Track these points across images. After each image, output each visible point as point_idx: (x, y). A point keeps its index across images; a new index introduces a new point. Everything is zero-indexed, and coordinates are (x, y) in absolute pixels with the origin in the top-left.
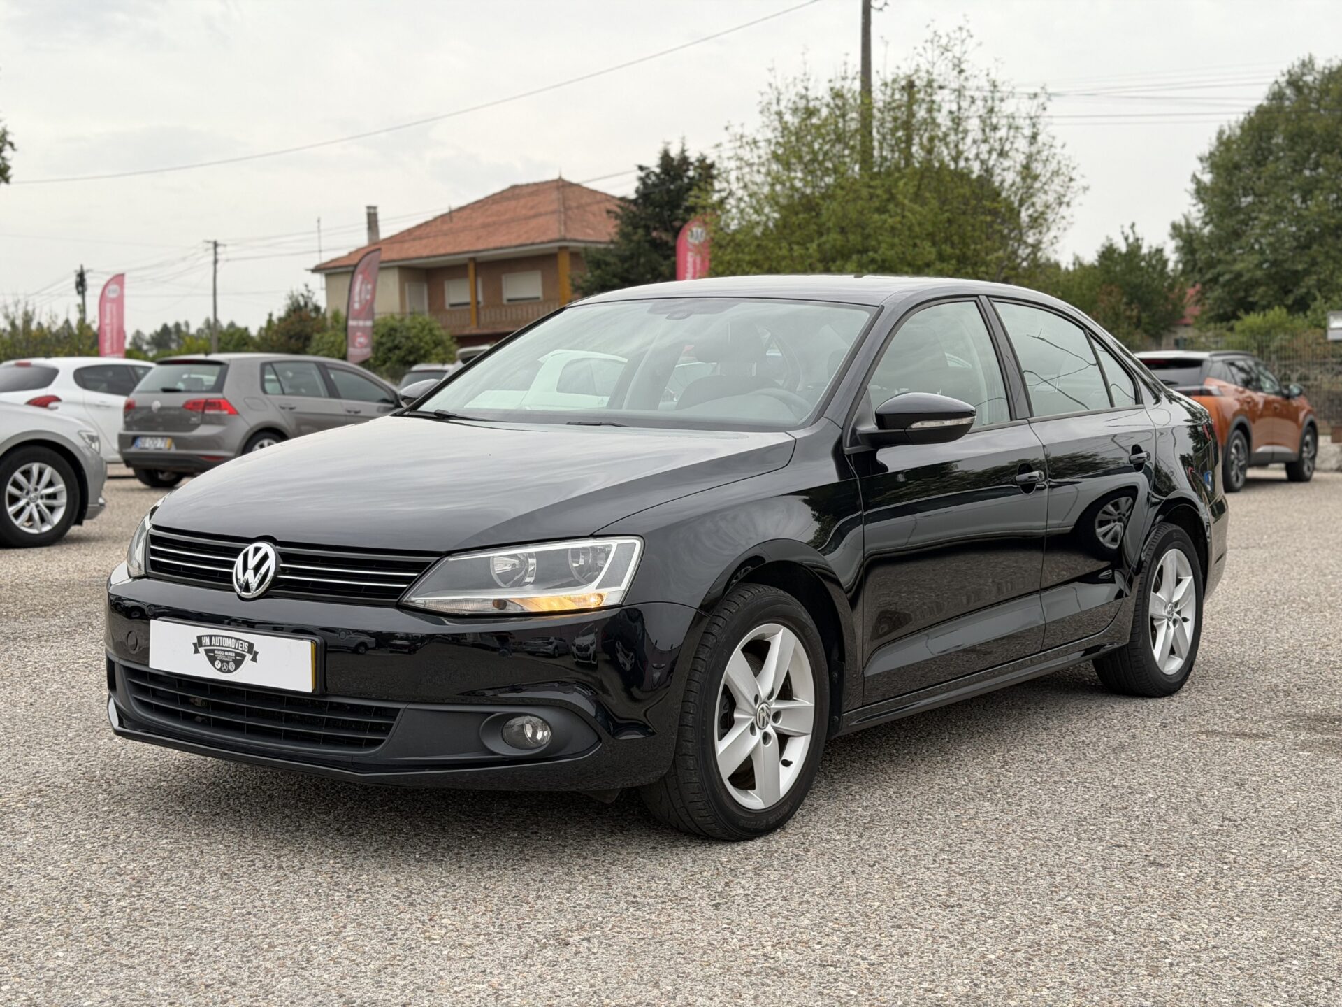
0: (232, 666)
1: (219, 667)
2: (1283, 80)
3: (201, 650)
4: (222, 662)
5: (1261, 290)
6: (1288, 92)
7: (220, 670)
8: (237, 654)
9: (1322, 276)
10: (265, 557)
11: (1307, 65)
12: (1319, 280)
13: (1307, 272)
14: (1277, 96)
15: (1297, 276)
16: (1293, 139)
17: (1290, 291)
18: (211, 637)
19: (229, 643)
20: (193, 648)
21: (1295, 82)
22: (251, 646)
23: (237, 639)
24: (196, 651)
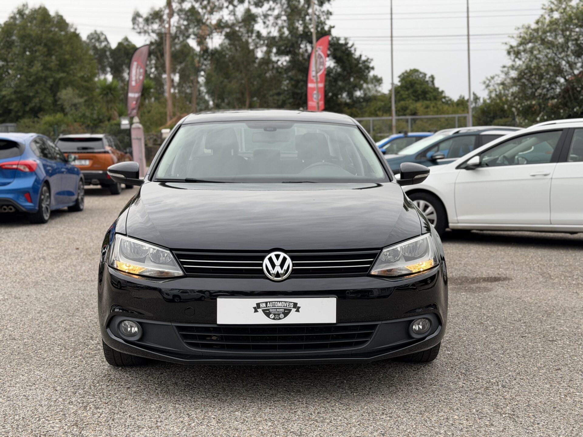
0: (282, 316)
1: (273, 317)
2: (16, 11)
3: (260, 310)
4: (275, 314)
5: (15, 104)
6: (18, 16)
7: (274, 319)
8: (285, 309)
9: (41, 99)
10: (284, 259)
11: (25, 6)
12: (40, 100)
13: (34, 97)
14: (13, 18)
15: (30, 99)
16: (23, 38)
17: (28, 105)
18: (266, 303)
19: (280, 304)
20: (254, 310)
21: (21, 13)
22: (295, 305)
23: (286, 302)
24: (256, 311)
